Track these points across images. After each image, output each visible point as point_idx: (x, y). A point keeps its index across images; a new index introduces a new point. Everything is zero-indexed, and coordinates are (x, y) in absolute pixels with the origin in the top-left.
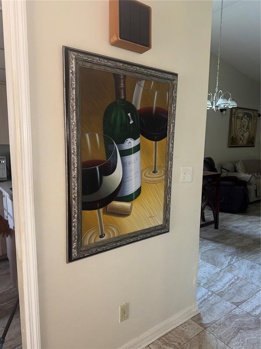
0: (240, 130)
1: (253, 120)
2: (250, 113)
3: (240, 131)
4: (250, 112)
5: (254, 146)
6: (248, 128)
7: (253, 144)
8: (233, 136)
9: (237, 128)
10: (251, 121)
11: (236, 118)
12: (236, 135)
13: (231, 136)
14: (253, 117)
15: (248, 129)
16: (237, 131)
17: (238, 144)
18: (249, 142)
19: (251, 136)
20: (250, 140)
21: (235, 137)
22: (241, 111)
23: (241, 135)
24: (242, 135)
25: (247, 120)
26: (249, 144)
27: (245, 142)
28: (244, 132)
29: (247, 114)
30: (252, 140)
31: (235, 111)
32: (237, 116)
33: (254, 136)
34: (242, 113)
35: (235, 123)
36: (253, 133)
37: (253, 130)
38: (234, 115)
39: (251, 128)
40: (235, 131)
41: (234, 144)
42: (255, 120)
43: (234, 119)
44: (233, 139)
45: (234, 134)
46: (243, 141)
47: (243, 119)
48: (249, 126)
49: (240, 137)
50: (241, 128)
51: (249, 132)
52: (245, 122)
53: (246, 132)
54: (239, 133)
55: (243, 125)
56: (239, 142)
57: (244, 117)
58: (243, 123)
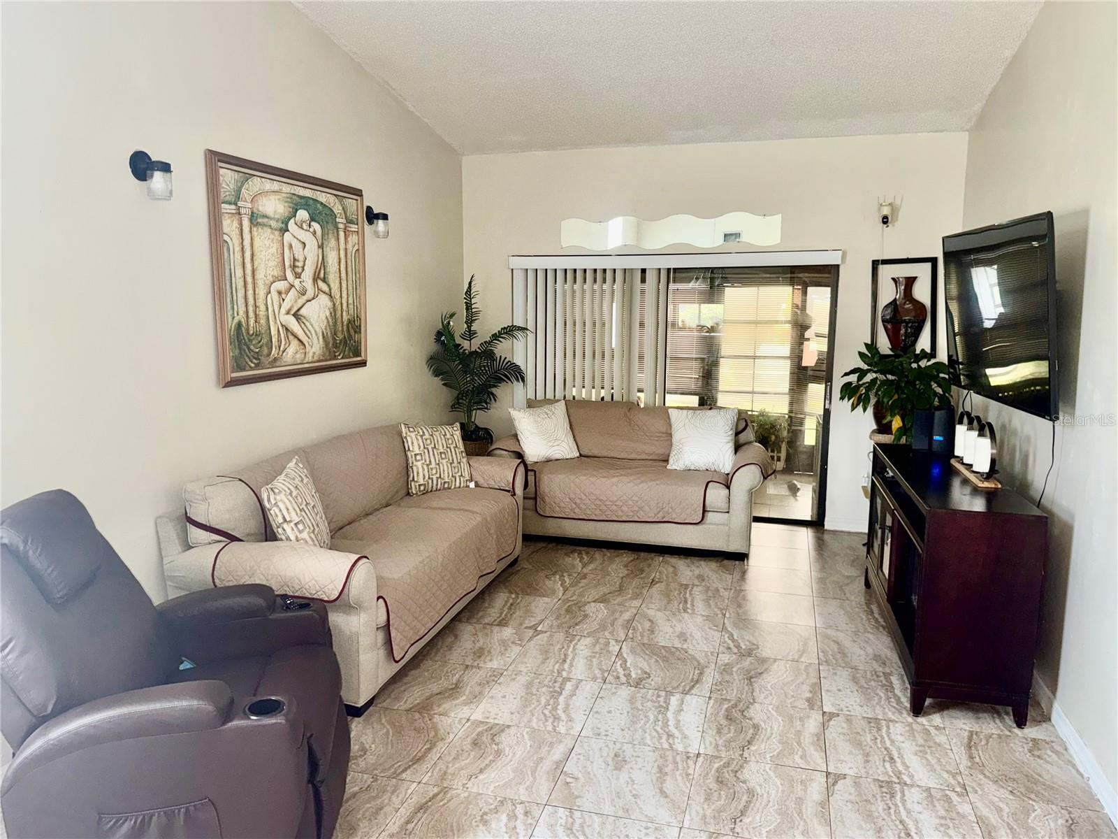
0: (281, 285)
1: (342, 234)
2: (322, 200)
4: (324, 197)
5: (362, 364)
6: (322, 275)
7: (357, 354)
8: (239, 325)
9: (260, 275)
10: (333, 243)
11: (246, 223)
12: (256, 315)
13: (232, 324)
14: (341, 221)
18: (336, 346)
19: (345, 318)
20: (340, 336)
21: (252, 321)
22: (276, 186)
23: (288, 313)
24: (296, 315)
25: (314, 233)
26: (335, 358)
27: (316, 348)
28: (305, 298)
29: (306, 203)
30: (350, 337)
31: (239, 184)
32: (255, 211)
33: (356, 316)
34: (279, 197)
35: (243, 248)
36: (351, 301)
37: (350, 288)
38: (233, 207)
39: (340, 277)
40: (250, 292)
41: (252, 362)
42: (354, 236)
43: (236, 224)
44: (246, 338)
45: (244, 309)
46: (304, 345)
47: (288, 231)
48: (324, 266)
49: (283, 326)
50: (286, 280)
51: (330, 295)
52: (301, 246)
53: (314, 298)
54: (274, 304)
55: (295, 260)
56: (282, 349)
57: (292, 220)
58: (290, 253)
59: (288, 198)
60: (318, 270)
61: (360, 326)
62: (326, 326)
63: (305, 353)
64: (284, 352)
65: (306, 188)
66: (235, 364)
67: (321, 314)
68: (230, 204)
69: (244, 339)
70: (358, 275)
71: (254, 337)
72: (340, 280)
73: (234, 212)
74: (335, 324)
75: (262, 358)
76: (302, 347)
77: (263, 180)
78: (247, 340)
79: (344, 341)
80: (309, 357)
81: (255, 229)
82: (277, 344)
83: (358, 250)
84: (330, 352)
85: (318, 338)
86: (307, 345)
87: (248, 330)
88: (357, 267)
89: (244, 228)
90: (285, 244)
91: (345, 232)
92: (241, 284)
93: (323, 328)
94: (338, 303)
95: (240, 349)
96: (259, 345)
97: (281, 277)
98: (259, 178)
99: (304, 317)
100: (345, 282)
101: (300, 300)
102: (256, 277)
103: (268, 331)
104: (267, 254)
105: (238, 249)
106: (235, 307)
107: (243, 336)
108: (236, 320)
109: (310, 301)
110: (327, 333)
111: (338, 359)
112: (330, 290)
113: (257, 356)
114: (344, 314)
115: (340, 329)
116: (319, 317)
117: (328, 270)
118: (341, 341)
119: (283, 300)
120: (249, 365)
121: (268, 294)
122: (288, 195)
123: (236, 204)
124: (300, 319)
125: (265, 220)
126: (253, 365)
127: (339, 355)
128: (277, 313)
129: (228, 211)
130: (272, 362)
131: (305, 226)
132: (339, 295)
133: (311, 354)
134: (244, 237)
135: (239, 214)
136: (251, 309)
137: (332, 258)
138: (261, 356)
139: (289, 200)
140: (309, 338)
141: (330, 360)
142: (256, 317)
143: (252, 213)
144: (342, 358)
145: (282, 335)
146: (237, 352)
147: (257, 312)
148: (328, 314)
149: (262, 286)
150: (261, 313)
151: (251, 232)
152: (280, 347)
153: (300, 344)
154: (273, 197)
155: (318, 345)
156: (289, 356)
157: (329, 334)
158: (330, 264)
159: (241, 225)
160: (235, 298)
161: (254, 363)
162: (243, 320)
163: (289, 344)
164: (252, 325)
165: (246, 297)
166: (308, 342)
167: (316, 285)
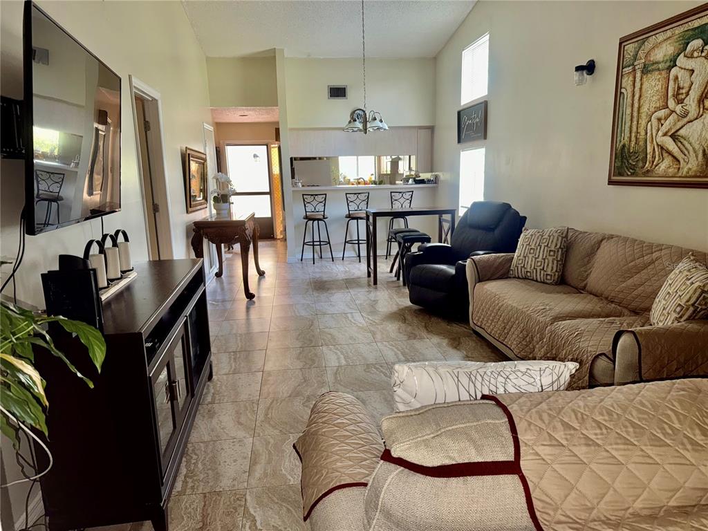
0: (662, 113)
8: (624, 146)
9: (644, 109)
11: (638, 75)
12: (637, 138)
13: (619, 146)
16: (643, 122)
17: (648, 171)
22: (669, 33)
23: (665, 134)
28: (686, 120)
31: (636, 50)
32: (646, 63)
34: (670, 42)
38: (630, 67)
43: (630, 78)
45: (628, 135)
46: (678, 161)
47: (676, 65)
49: (658, 145)
50: (668, 107)
52: (688, 74)
53: (697, 119)
54: (653, 130)
55: (679, 88)
56: (655, 163)
57: (682, 55)
58: (675, 84)
60: (706, 90)
63: (679, 168)
64: (656, 166)
66: (617, 172)
69: (626, 155)
71: (633, 154)
73: (631, 70)
75: (638, 170)
77: (657, 35)
80: (684, 172)
81: (644, 76)
82: (651, 159)
85: (697, 157)
86: (682, 161)
87: (629, 149)
90: (671, 77)
92: (628, 118)
95: (622, 162)
96: (635, 160)
98: (653, 37)
99: (682, 137)
101: (679, 123)
104: (653, 91)
106: (623, 134)
108: (622, 143)
109: (691, 121)
113: (633, 167)
116: (701, 135)
119: (662, 125)
120: (627, 173)
121: (648, 122)
122: (681, 35)
123: (634, 64)
124: (677, 139)
125: (655, 66)
128: (654, 134)
129: (628, 72)
130: (645, 173)
131: (696, 54)
133: (686, 170)
134: (635, 85)
135: (634, 70)
136: (633, 135)
138: (636, 168)
139: (681, 39)
142: (637, 141)
143: (644, 65)
145: (657, 153)
146: (620, 164)
149: (645, 117)
150: (640, 137)
151: (641, 80)
152: (653, 162)
153: (675, 160)
154: (664, 45)
155: (697, 162)
156: (661, 169)
159: (635, 78)
160: (623, 128)
161: (630, 172)
162: (626, 143)
164: (633, 146)
165: (631, 127)
166: (684, 159)
167: (702, 106)
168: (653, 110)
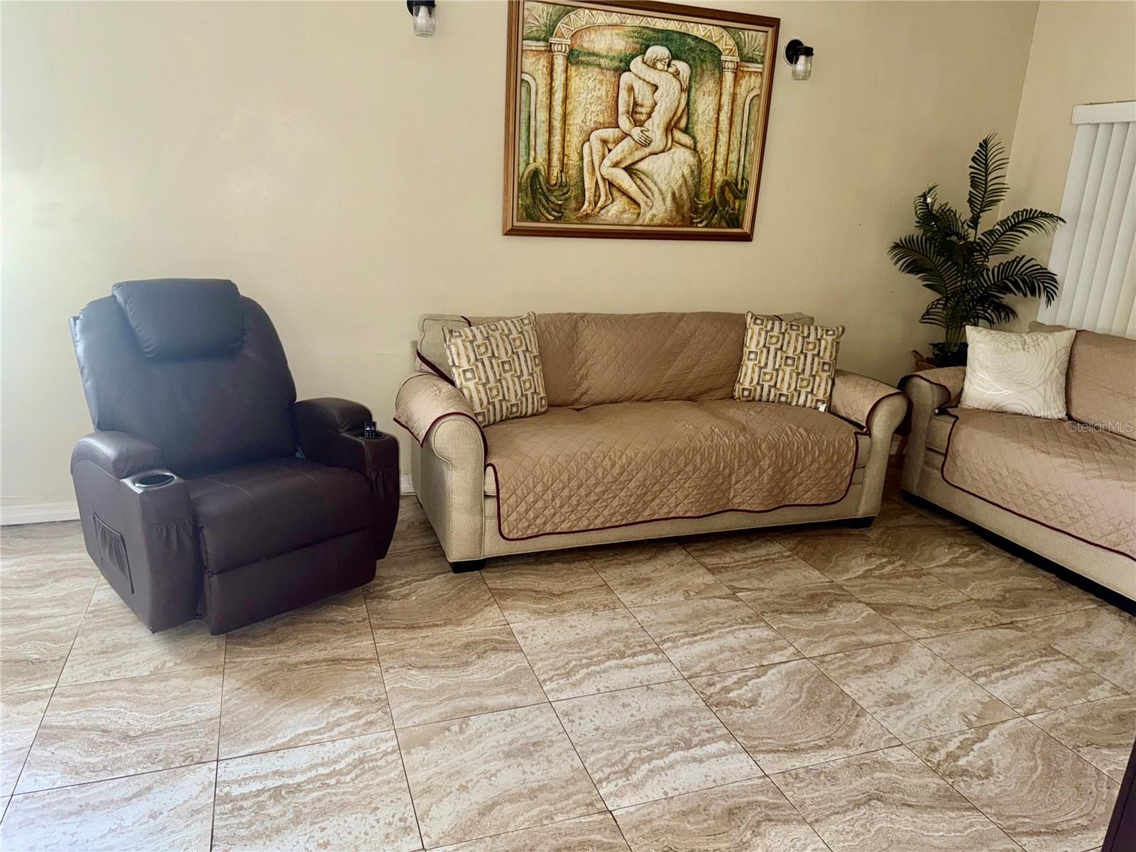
0: (610, 133)
1: (729, 76)
2: (695, 33)
3: (605, 142)
4: (699, 29)
5: (747, 238)
6: (683, 124)
7: (735, 221)
8: (536, 173)
9: (576, 120)
10: (710, 85)
11: (560, 62)
12: (563, 164)
13: (524, 170)
14: (729, 60)
15: (686, 131)
16: (574, 139)
17: (587, 216)
18: (694, 209)
19: (719, 177)
20: (706, 199)
21: (555, 171)
22: (615, 18)
23: (616, 165)
24: (630, 170)
25: (676, 74)
26: (692, 224)
27: (658, 210)
28: (648, 150)
29: (665, 38)
30: (724, 202)
31: (554, 18)
32: (576, 47)
33: (740, 177)
34: (618, 32)
35: (551, 90)
36: (733, 157)
37: (735, 142)
38: (542, 43)
39: (717, 128)
40: (557, 138)
41: (550, 214)
42: (753, 77)
43: (543, 62)
44: (544, 188)
45: (545, 155)
46: (639, 205)
47: (629, 70)
48: (688, 113)
49: (604, 179)
50: (618, 127)
51: (695, 149)
52: (648, 89)
53: (663, 151)
54: (594, 155)
55: (636, 104)
56: (599, 205)
57: (639, 59)
58: (629, 96)
59: (635, 32)
60: (676, 118)
61: (746, 190)
62: (681, 186)
63: (639, 214)
64: (602, 208)
65: (668, 19)
66: (524, 214)
67: (673, 171)
68: (538, 40)
69: (541, 188)
70: (753, 127)
71: (556, 187)
72: (717, 131)
73: (543, 49)
74: (698, 184)
75: (567, 213)
76: (636, 206)
77: (594, 12)
78: (545, 190)
79: (713, 208)
80: (646, 218)
81: (573, 68)
82: (592, 199)
83: (758, 95)
84: (683, 217)
85: (664, 199)
86: (643, 205)
87: (548, 179)
88: (752, 116)
89: (555, 67)
90: (622, 85)
91: (736, 73)
92: (543, 128)
93: (675, 188)
94: (707, 160)
95: (534, 198)
96: (563, 197)
97: (609, 123)
98: (587, 11)
99: (643, 173)
100: (727, 135)
101: (636, 153)
102: (567, 122)
103: (580, 184)
104: (590, 96)
105: (543, 89)
106: (532, 153)
107: (540, 184)
108: (532, 166)
109: (656, 154)
110: (681, 195)
111: (697, 227)
112: (695, 143)
113: (560, 209)
114: (718, 174)
115: (707, 191)
116: (669, 173)
117: (695, 118)
118: (705, 207)
119: (610, 151)
120: (546, 217)
121: (585, 142)
122: (635, 29)
123: (547, 41)
124: (635, 174)
125: (592, 59)
126: (551, 218)
127: (701, 222)
128: (596, 163)
129: (534, 48)
130: (581, 217)
131: (659, 65)
132: (711, 150)
133: (648, 216)
134: (555, 76)
135: (550, 51)
136: (555, 157)
137: (704, 105)
138: (565, 209)
139: (636, 34)
140: (648, 197)
141: (682, 226)
142: (563, 168)
143: (572, 50)
144: (706, 226)
145: (602, 190)
146: (529, 201)
147: (565, 161)
148: (686, 171)
149: (578, 133)
150: (570, 162)
151: (566, 71)
152: (596, 203)
153: (632, 202)
154: (608, 32)
155: (664, 208)
156: (609, 214)
157: (685, 196)
158: (700, 111)
159: (552, 64)
160: (532, 143)
161: (553, 216)
162: (541, 168)
163: (612, 202)
164: (555, 174)
165: (549, 143)
166: (646, 203)
167: (670, 137)
168: (593, 125)
